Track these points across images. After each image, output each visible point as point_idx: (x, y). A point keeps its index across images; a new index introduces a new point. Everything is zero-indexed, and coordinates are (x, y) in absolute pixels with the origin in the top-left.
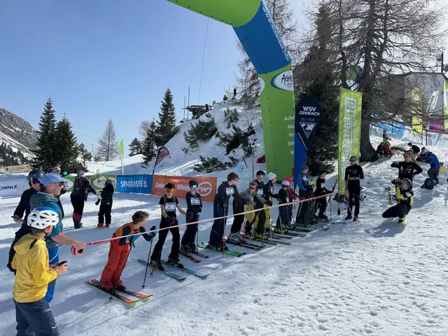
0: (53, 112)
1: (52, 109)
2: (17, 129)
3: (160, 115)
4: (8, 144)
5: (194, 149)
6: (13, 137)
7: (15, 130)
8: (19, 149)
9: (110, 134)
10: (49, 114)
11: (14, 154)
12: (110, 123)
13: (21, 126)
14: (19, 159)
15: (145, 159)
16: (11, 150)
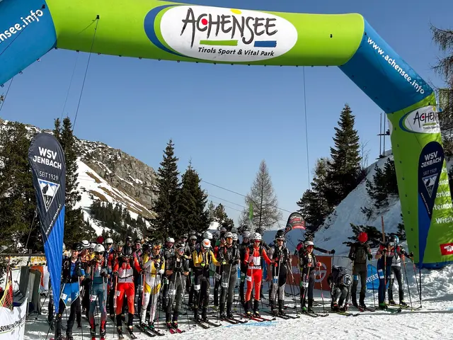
0: (175, 160)
1: (173, 157)
2: (137, 181)
3: (333, 151)
4: (124, 207)
5: (381, 210)
6: (131, 195)
7: (134, 183)
8: (140, 214)
9: (263, 185)
10: (170, 163)
11: (132, 222)
12: (263, 169)
13: (143, 176)
14: (138, 231)
15: (308, 227)
16: (129, 216)
